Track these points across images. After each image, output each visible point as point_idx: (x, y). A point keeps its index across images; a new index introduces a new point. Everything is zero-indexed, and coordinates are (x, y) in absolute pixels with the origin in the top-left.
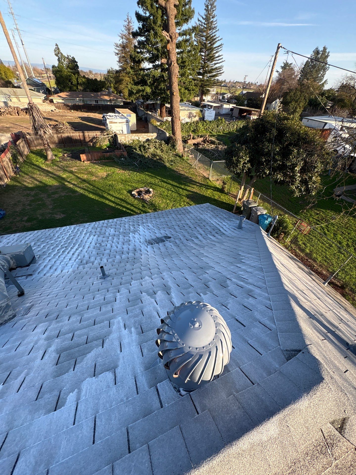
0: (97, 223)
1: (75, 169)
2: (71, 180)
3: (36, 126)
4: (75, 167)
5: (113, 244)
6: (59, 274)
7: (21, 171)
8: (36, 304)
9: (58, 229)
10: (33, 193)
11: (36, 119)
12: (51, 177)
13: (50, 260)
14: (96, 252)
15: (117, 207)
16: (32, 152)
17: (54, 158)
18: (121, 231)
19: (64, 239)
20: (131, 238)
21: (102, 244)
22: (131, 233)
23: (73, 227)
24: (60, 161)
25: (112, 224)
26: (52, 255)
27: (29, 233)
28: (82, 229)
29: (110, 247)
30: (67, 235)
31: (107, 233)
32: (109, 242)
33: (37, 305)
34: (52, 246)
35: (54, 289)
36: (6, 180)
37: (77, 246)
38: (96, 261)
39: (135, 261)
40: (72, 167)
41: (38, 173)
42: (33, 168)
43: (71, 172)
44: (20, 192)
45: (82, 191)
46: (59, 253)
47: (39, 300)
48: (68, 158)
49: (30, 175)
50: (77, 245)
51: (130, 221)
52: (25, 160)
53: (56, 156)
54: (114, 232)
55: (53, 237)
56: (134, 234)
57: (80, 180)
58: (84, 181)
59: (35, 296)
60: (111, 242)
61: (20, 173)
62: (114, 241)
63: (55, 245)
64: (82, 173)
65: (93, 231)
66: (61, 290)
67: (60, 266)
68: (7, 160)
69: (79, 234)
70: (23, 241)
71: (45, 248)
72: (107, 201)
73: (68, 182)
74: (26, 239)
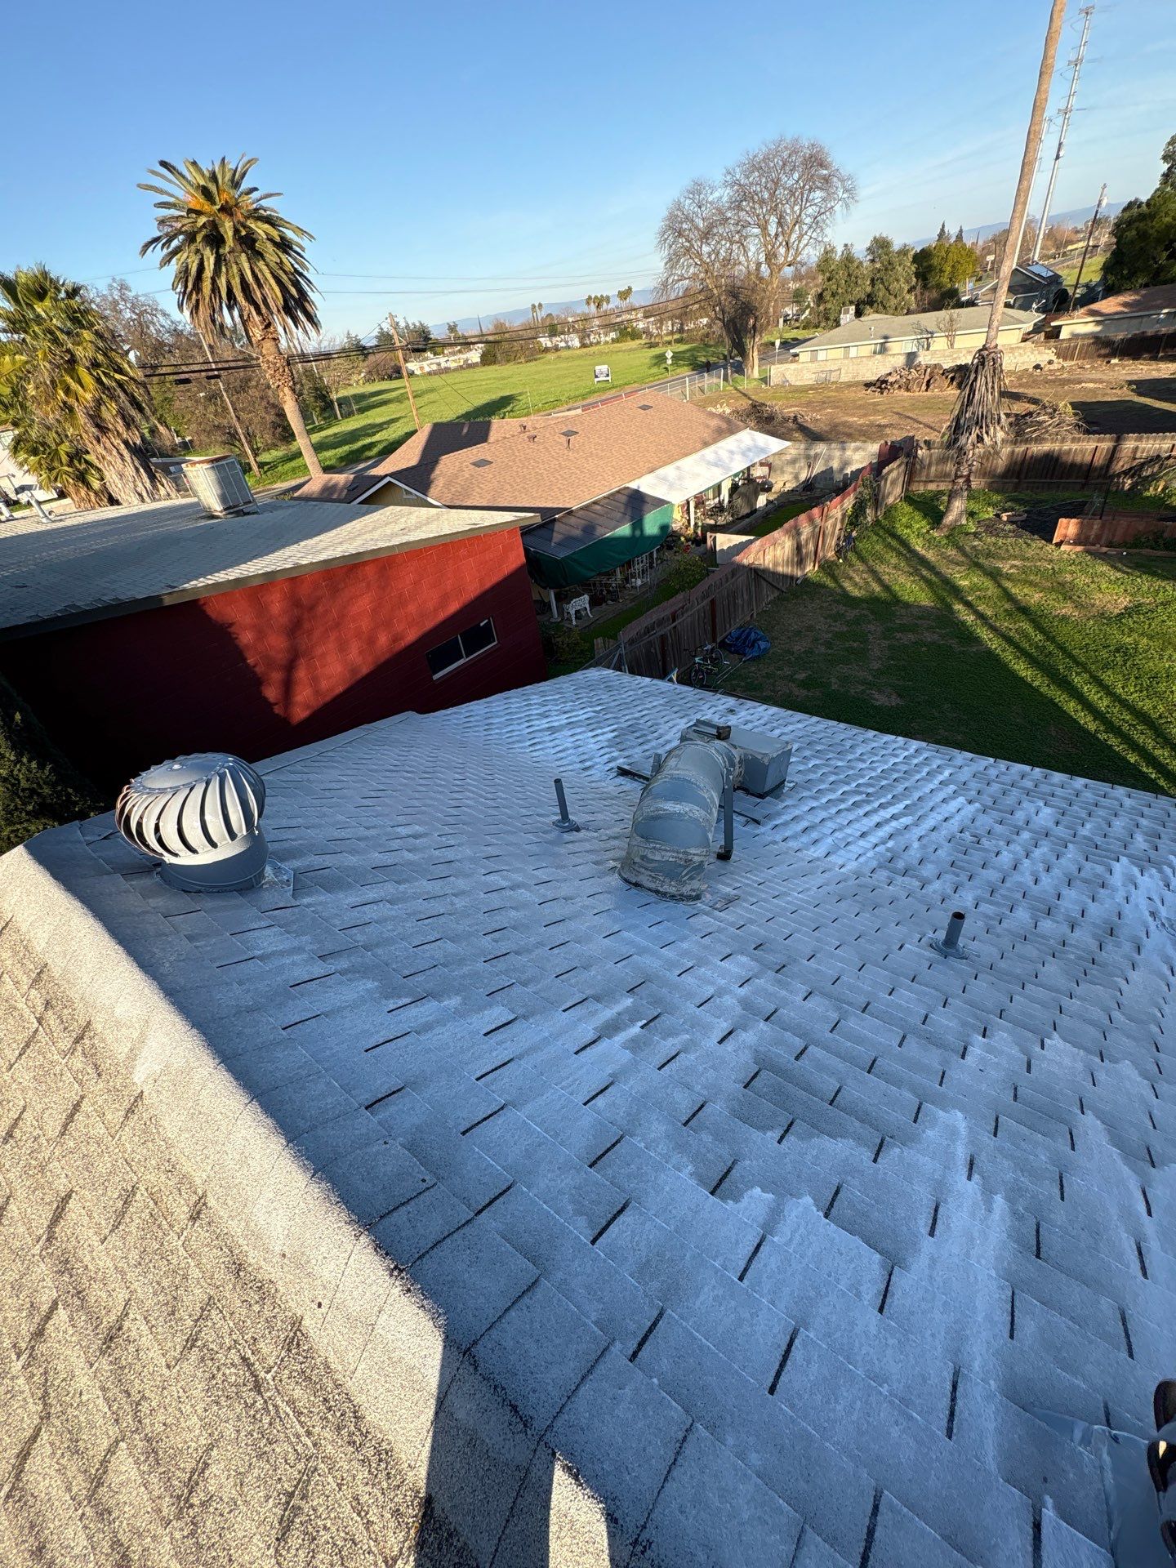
0: (1002, 765)
1: (1012, 566)
2: (979, 598)
3: (962, 421)
4: (1015, 557)
5: (1026, 863)
6: (818, 859)
7: (855, 550)
8: (745, 901)
9: (871, 733)
10: (851, 614)
11: (977, 397)
12: (923, 578)
13: (812, 808)
14: (950, 855)
15: (1102, 736)
16: (908, 499)
17: (964, 522)
18: (1086, 831)
19: (874, 769)
20: (1117, 879)
21: (983, 840)
22: (1124, 860)
23: (915, 744)
24: (975, 534)
25: (1059, 791)
26: (824, 800)
27: (799, 716)
28: (939, 762)
29: (1011, 864)
30: (886, 762)
31: (1020, 816)
32: (1012, 847)
33: (745, 904)
34: (836, 774)
35: (794, 890)
36: (809, 568)
37: (899, 807)
38: (937, 885)
39: (1094, 971)
40: (1003, 559)
41: (894, 561)
42: (889, 546)
43: (994, 575)
44: (825, 605)
45: (994, 643)
46: (842, 801)
47: (752, 895)
48: (1009, 527)
49: (871, 563)
50: (901, 806)
51: (1146, 810)
52: (878, 521)
53: (971, 514)
54: (1051, 824)
55: (847, 751)
56: (1136, 871)
57: (1007, 606)
58: (1024, 610)
59: (747, 878)
60: (1023, 853)
61: (849, 554)
62: (1037, 853)
63: (842, 777)
64: (1031, 584)
65: (974, 785)
66: (807, 902)
67: (830, 840)
68: (839, 516)
69: (924, 774)
70: (777, 732)
71: (815, 772)
72: (1072, 704)
73: (968, 604)
74: (786, 730)
